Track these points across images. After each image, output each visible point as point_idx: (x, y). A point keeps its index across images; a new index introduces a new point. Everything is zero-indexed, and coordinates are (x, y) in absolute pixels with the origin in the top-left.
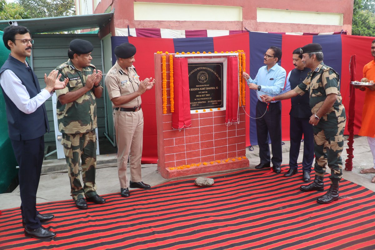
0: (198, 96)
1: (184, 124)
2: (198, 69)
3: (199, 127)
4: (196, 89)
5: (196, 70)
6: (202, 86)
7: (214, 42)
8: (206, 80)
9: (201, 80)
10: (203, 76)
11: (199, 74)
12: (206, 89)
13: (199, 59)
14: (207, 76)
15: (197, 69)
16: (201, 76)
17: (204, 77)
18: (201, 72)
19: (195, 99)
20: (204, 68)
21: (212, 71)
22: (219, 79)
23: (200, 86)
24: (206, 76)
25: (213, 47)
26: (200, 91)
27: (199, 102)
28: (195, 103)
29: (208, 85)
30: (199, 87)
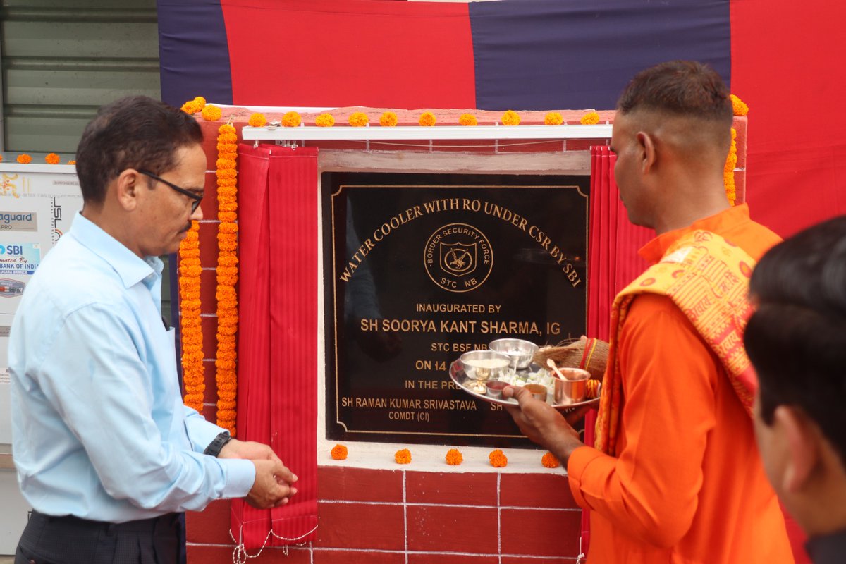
0: (427, 365)
1: (270, 526)
2: (429, 208)
3: (407, 553)
4: (414, 325)
5: (418, 213)
6: (456, 308)
7: (732, 18)
8: (478, 275)
9: (448, 277)
10: (459, 254)
11: (434, 240)
12: (478, 327)
13: (406, 154)
14: (489, 251)
15: (423, 210)
16: (446, 249)
17: (466, 260)
18: (448, 229)
19: (410, 384)
20: (466, 206)
21: (522, 225)
22: (572, 276)
23: (443, 308)
24: (481, 252)
25: (729, 48)
26: (438, 336)
27: (432, 404)
28: (405, 403)
29: (491, 309)
30: (437, 317)
